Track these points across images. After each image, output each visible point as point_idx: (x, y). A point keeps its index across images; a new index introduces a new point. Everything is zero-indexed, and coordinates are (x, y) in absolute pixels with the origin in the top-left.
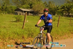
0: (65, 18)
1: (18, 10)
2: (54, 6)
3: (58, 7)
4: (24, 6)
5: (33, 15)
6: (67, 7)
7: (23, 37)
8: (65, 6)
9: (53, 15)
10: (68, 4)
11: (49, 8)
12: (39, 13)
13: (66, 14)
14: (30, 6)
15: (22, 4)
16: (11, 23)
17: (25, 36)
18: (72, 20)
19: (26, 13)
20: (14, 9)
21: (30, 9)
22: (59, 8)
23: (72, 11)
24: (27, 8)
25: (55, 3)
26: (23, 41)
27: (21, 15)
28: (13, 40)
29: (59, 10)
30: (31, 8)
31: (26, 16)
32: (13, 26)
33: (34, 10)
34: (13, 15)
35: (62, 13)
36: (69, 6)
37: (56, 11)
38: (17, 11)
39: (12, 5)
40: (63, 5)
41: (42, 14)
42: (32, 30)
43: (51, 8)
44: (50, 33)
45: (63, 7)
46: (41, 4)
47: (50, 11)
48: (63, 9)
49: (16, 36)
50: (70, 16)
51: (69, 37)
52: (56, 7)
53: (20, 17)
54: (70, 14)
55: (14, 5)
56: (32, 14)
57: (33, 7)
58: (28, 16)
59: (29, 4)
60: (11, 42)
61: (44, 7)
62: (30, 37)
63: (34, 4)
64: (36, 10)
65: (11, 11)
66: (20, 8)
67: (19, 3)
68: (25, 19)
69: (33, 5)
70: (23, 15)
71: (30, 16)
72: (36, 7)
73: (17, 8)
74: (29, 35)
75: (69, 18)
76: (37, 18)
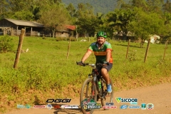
0: (116, 42)
1: (3, 22)
2: (91, 14)
3: (100, 18)
4: (19, 13)
5: (41, 36)
6: (120, 17)
7: (15, 89)
8: (118, 16)
9: (90, 36)
12: (57, 32)
13: (119, 33)
14: (34, 14)
15: (13, 9)
17: (20, 86)
18: (131, 48)
21: (35, 22)
22: (103, 19)
24: (27, 19)
26: (15, 97)
27: (10, 34)
29: (102, 24)
30: (36, 18)
31: (23, 37)
33: (43, 22)
37: (96, 26)
38: (1, 26)
40: (114, 13)
41: (63, 33)
42: (38, 70)
43: (83, 20)
45: (113, 18)
46: (61, 9)
47: (82, 27)
48: (112, 23)
50: (128, 38)
52: (95, 16)
53: (8, 41)
54: (129, 34)
56: (39, 34)
57: (42, 17)
58: (28, 37)
59: (31, 10)
62: (32, 88)
64: (49, 24)
66: (8, 17)
67: (6, 6)
68: (19, 45)
69: (41, 13)
70: (16, 35)
71: (34, 39)
72: (48, 17)
74: (30, 83)
75: (126, 43)
76: (51, 43)
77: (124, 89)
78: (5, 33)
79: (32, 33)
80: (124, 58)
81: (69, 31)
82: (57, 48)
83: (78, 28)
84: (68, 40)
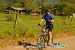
0: (58, 17)
1: (9, 8)
3: (50, 6)
4: (16, 4)
5: (25, 14)
6: (59, 6)
7: (15, 37)
8: (58, 5)
10: (61, 3)
11: (42, 7)
12: (32, 12)
13: (59, 13)
14: (22, 5)
15: (13, 3)
16: (2, 22)
17: (17, 36)
18: (64, 20)
19: (18, 11)
20: (6, 8)
22: (52, 7)
23: (64, 10)
24: (19, 7)
25: (48, 2)
26: (15, 41)
27: (12, 14)
28: (4, 40)
29: (52, 9)
30: (23, 7)
31: (18, 15)
32: (5, 26)
33: (26, 8)
34: (4, 14)
35: (54, 11)
36: (62, 5)
38: (9, 10)
39: (3, 4)
40: (56, 4)
41: (34, 13)
42: (24, 29)
43: (43, 7)
44: (51, 31)
45: (56, 6)
46: (34, 2)
47: (43, 10)
48: (56, 8)
49: (7, 35)
50: (63, 15)
51: (62, 36)
52: (48, 5)
53: (11, 16)
54: (63, 13)
55: (5, 3)
56: (24, 13)
57: (26, 6)
58: (20, 15)
59: (21, 3)
60: (2, 42)
61: (36, 6)
62: (22, 37)
63: (26, 2)
64: (28, 9)
65: (2, 9)
66: (11, 6)
67: (10, 1)
68: (16, 18)
69: (25, 4)
70: (15, 14)
71: (22, 15)
72: (28, 6)
73: (8, 7)
74: (21, 34)
75: (62, 17)
76: (30, 17)
77: (62, 37)
78: (10, 13)
79: (22, 13)
80: (61, 24)
81: (37, 12)
82: (32, 19)
83: (41, 11)
84: (37, 16)
